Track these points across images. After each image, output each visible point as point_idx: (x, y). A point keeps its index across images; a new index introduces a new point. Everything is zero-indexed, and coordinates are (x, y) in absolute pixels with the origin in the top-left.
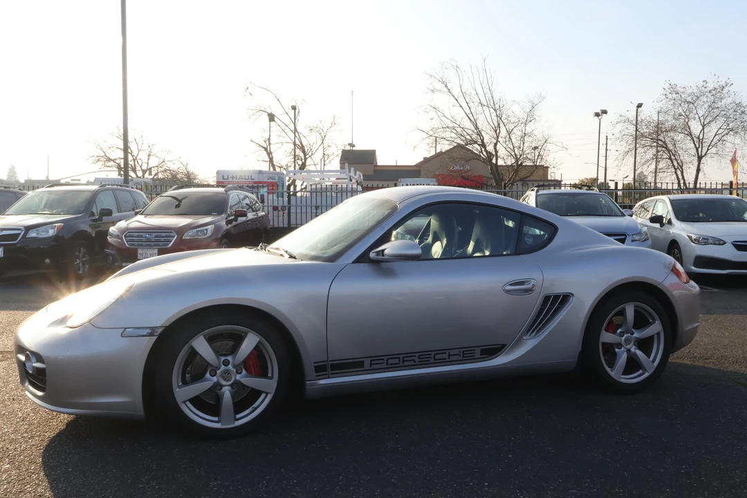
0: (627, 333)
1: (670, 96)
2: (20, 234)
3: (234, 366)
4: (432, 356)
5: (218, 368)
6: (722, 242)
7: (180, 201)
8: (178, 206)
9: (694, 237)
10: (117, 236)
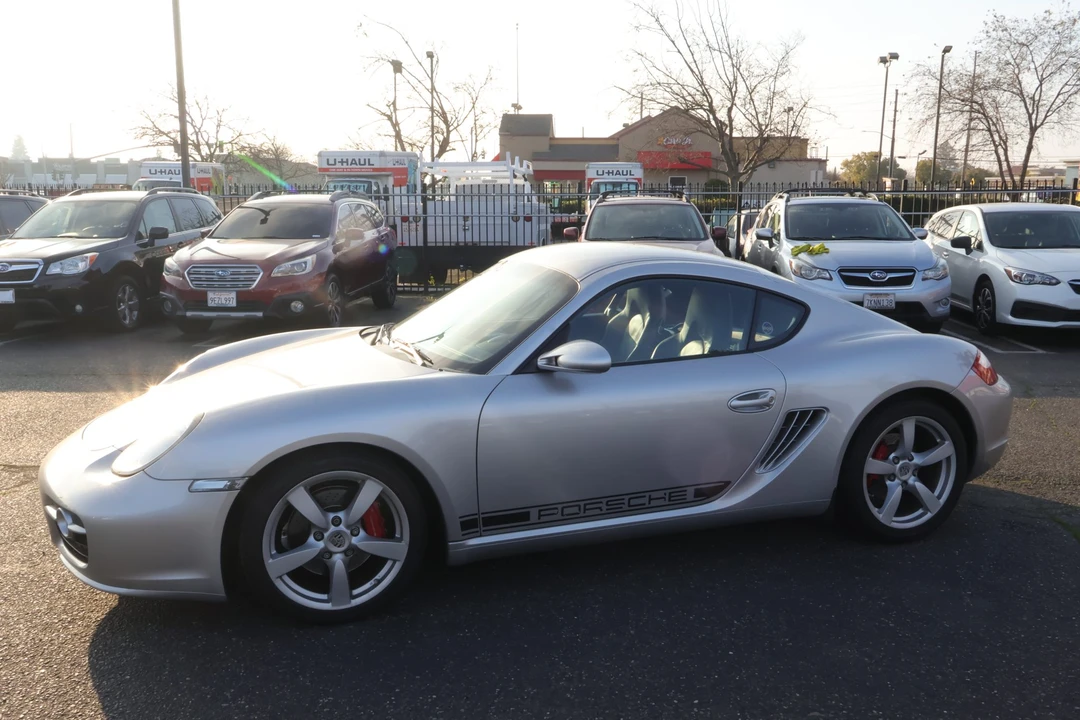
0: (904, 458)
1: (994, 34)
2: (36, 270)
3: (348, 527)
4: (626, 501)
5: (326, 530)
6: (1054, 281)
7: (267, 213)
8: (264, 221)
9: (1014, 272)
10: (177, 273)
